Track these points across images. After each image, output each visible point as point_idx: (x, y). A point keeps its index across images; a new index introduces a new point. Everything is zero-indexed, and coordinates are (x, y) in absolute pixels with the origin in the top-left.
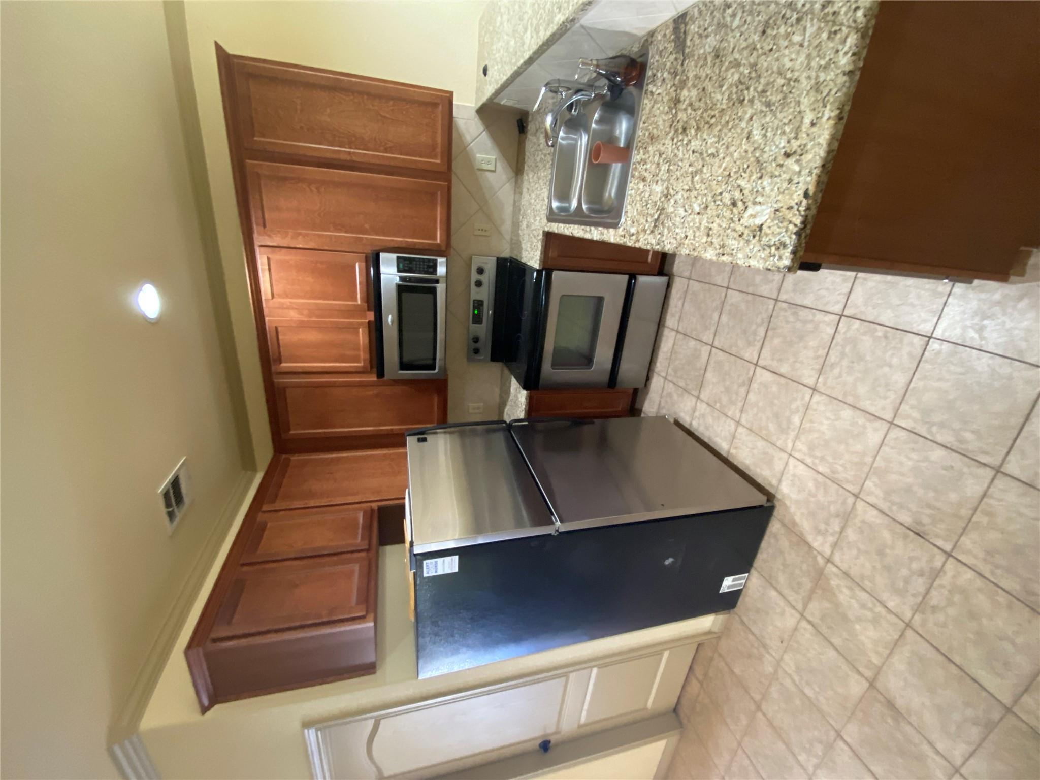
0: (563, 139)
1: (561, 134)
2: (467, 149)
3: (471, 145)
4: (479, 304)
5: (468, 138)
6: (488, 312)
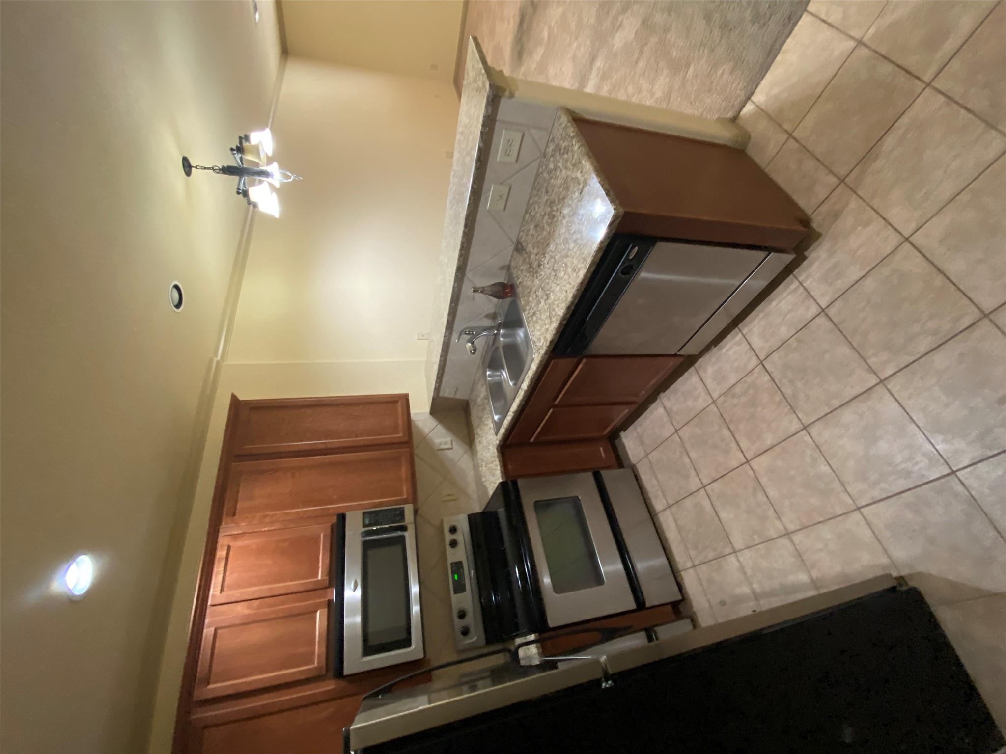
0: (490, 376)
1: (488, 373)
2: (426, 438)
3: (430, 435)
4: (457, 567)
5: (427, 431)
6: (469, 573)
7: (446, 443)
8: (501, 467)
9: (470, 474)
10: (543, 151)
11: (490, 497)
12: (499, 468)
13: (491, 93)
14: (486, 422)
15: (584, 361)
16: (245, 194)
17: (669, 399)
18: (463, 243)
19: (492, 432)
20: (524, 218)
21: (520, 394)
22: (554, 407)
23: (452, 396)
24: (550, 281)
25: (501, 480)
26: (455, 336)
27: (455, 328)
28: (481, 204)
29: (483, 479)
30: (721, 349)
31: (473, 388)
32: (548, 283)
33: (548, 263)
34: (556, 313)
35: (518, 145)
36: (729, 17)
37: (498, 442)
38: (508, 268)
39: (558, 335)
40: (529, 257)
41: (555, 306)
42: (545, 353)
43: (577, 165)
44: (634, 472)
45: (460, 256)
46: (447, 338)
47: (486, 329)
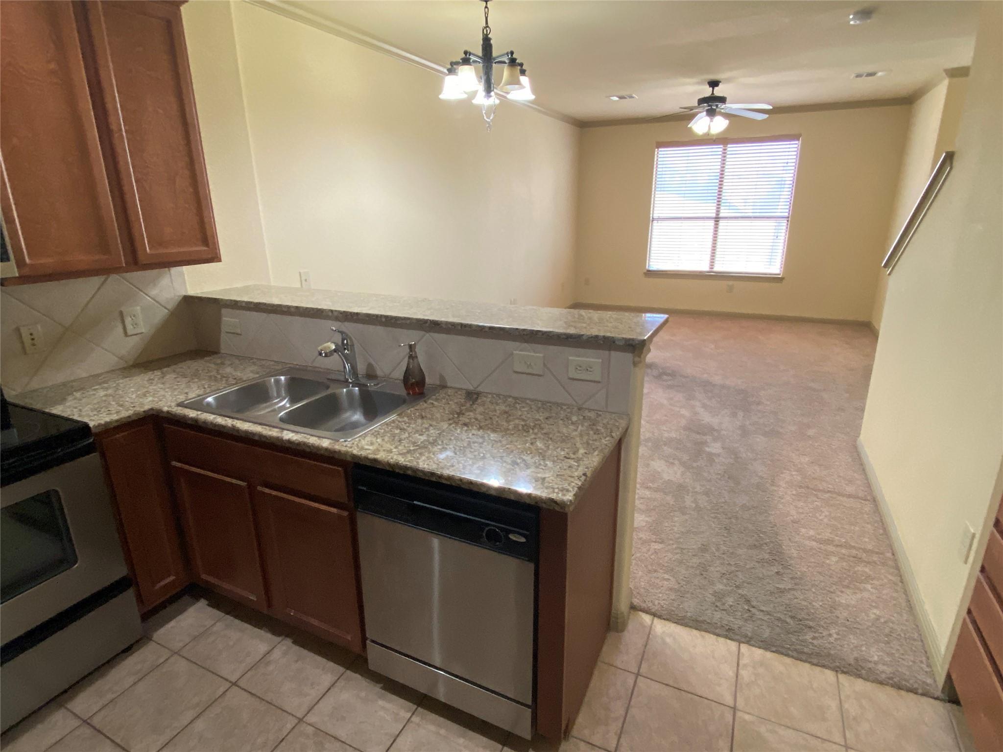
0: (277, 382)
1: (283, 378)
7: (135, 325)
8: (117, 421)
9: (82, 371)
10: (584, 406)
11: (47, 410)
12: (115, 417)
13: (637, 342)
14: (194, 386)
15: (345, 514)
16: (466, 61)
17: (285, 654)
18: (470, 326)
19: (182, 398)
20: (510, 396)
21: (270, 430)
22: (251, 487)
23: (224, 328)
24: (454, 442)
25: (91, 424)
26: (334, 326)
27: (346, 324)
28: (518, 344)
29: (78, 395)
30: (381, 697)
31: (243, 359)
32: (450, 439)
33: (473, 435)
34: (418, 458)
35: (589, 378)
36: (712, 569)
37: (165, 409)
38: (443, 386)
39: (388, 468)
40: (468, 410)
41: (426, 454)
42: (354, 455)
43: (590, 448)
44: (137, 642)
45: (453, 325)
46: (330, 314)
47: (354, 368)
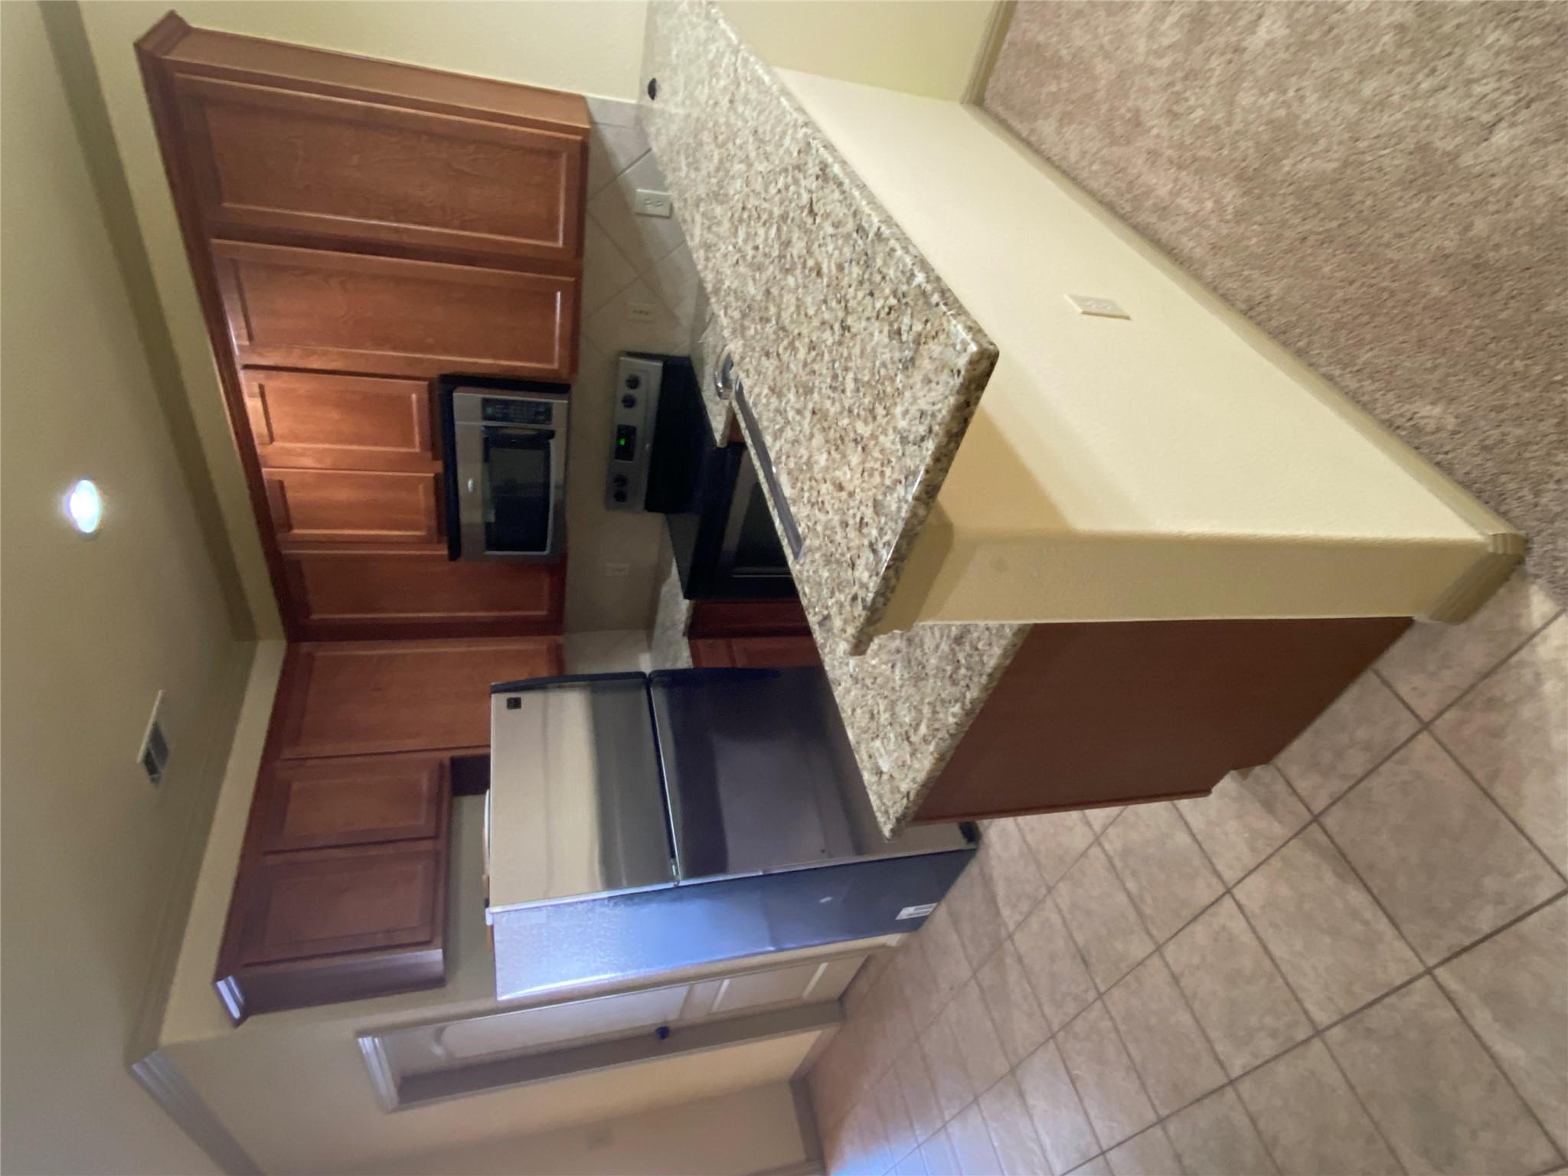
2: (619, 178)
3: (628, 171)
4: (627, 432)
5: (622, 160)
6: (644, 447)
